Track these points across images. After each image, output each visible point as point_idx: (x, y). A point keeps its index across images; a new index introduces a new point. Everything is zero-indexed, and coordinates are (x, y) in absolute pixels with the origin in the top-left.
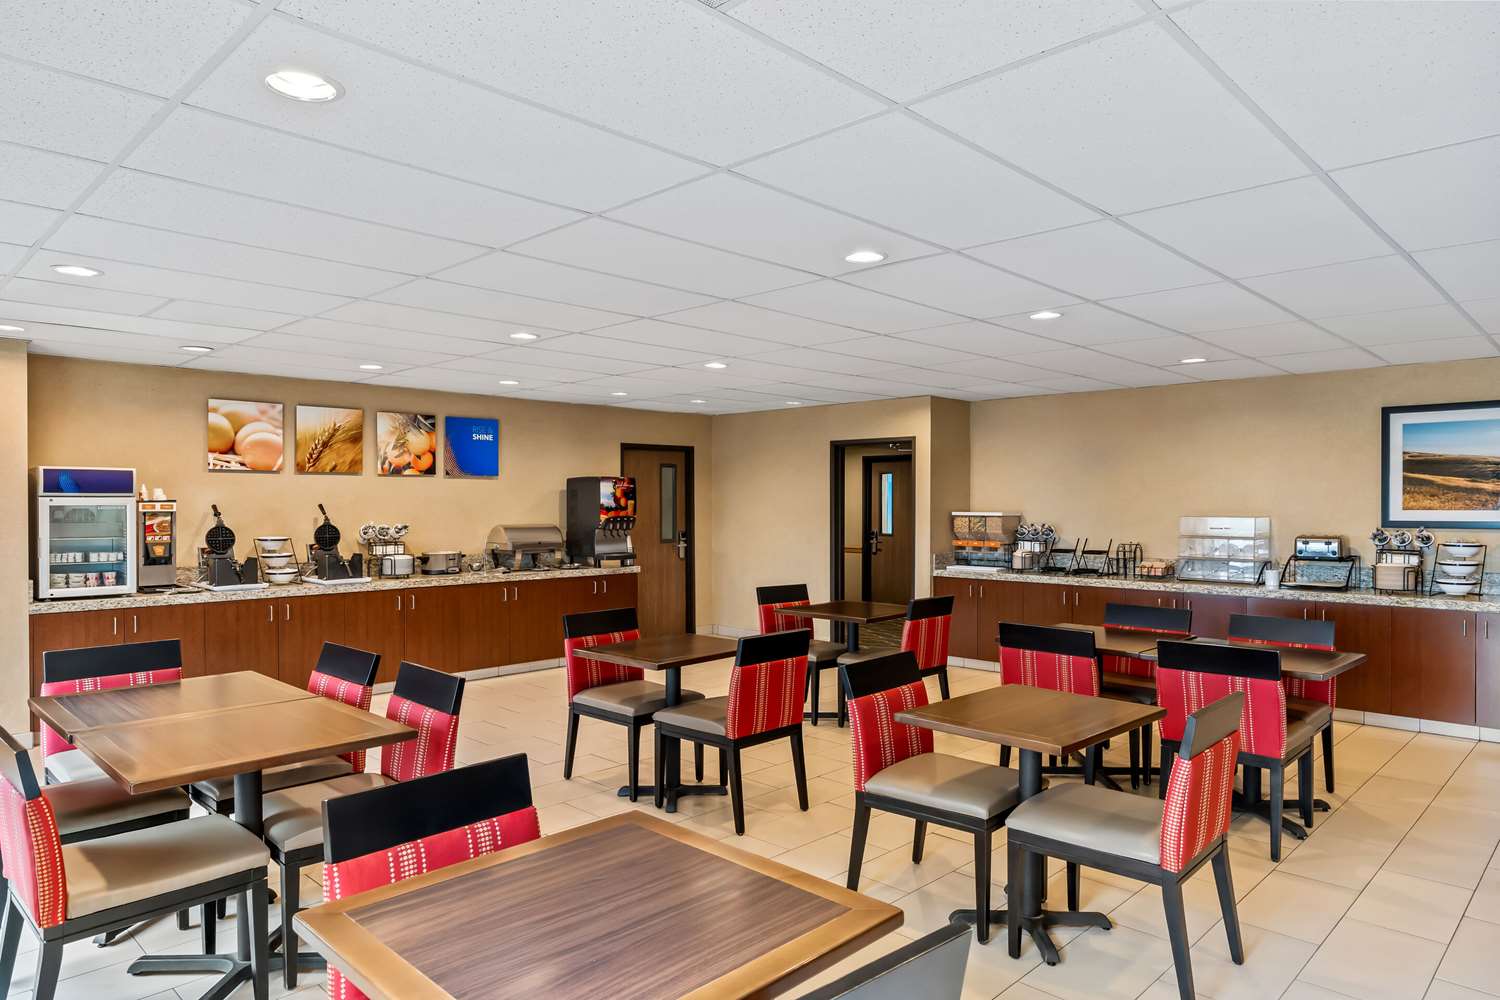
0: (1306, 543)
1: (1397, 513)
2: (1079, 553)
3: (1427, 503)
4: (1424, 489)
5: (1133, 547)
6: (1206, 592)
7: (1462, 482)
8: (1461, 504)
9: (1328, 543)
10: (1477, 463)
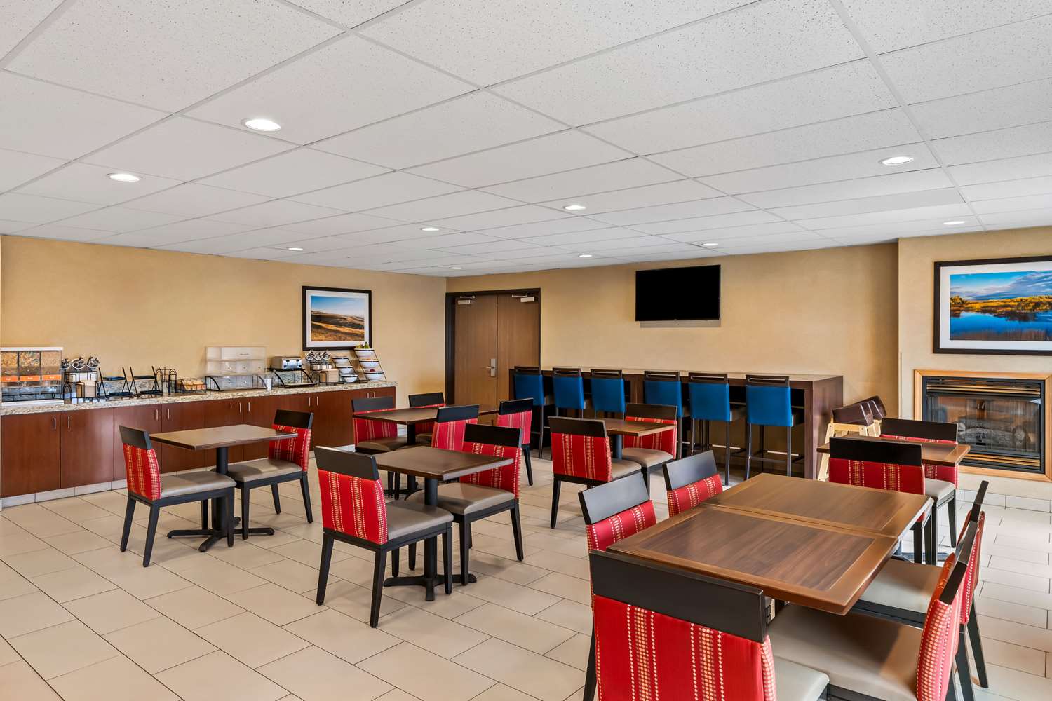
0: (288, 361)
1: (310, 344)
2: (130, 380)
3: (320, 337)
4: (319, 330)
5: (168, 372)
6: (258, 395)
7: (332, 327)
8: (332, 339)
9: (298, 360)
10: (338, 318)
